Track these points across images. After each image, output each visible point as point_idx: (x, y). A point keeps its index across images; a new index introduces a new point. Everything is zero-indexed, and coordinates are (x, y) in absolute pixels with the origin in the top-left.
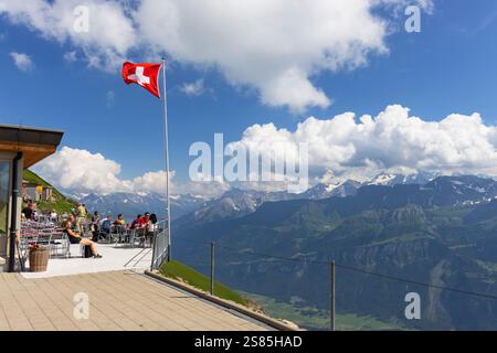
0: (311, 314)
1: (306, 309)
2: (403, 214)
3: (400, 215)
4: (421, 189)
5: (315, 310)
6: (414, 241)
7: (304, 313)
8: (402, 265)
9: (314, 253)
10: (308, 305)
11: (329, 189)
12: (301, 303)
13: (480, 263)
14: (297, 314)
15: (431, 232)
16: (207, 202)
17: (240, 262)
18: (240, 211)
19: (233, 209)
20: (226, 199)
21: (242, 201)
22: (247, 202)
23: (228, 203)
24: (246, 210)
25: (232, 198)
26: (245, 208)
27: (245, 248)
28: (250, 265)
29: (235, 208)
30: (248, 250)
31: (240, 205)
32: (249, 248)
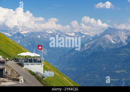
17: (117, 80)
18: (116, 44)
19: (111, 42)
20: (106, 35)
21: (117, 37)
22: (121, 38)
23: (107, 38)
24: (120, 43)
25: (110, 35)
26: (120, 41)
27: (121, 70)
28: (125, 81)
29: (112, 42)
30: (123, 71)
31: (115, 40)
32: (123, 70)
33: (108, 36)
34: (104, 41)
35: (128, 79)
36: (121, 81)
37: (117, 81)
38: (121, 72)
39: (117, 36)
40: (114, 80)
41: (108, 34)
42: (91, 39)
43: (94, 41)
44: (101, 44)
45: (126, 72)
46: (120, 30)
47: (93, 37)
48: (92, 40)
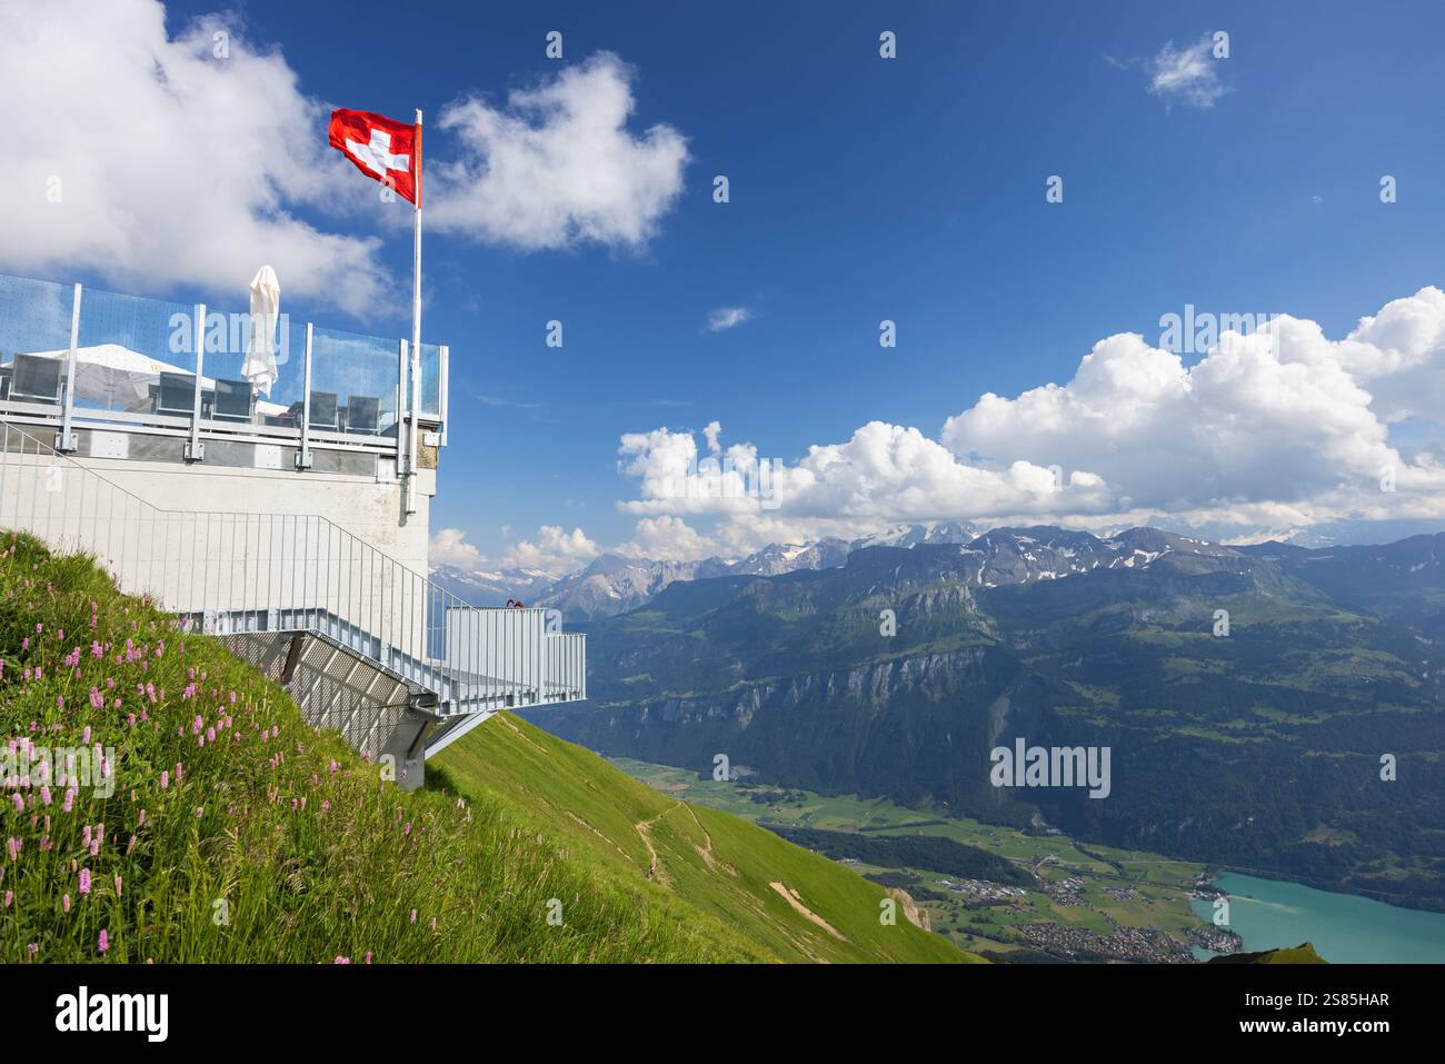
0: (771, 799)
1: (762, 790)
2: (936, 600)
3: (929, 602)
4: (963, 551)
5: (779, 791)
6: (959, 651)
7: (757, 799)
8: (937, 696)
9: (770, 679)
10: (766, 783)
11: (790, 555)
12: (749, 779)
13: (1078, 688)
14: (744, 800)
15: (987, 631)
16: (556, 585)
17: (627, 703)
18: (623, 602)
19: (608, 597)
20: (593, 577)
21: (625, 581)
22: (635, 583)
23: (598, 586)
24: (633, 598)
25: (606, 576)
26: (632, 593)
27: (637, 674)
28: (648, 706)
29: (612, 595)
30: (642, 677)
31: (621, 589)
32: (644, 673)
33: (601, 581)
34: (589, 592)
35: (657, 700)
36: (639, 706)
37: (625, 707)
38: (637, 682)
39: (625, 578)
40: (617, 704)
41: (600, 573)
42: (551, 590)
43: (560, 594)
44: (581, 602)
45: (651, 680)
46: (634, 560)
47: (558, 583)
48: (554, 593)
